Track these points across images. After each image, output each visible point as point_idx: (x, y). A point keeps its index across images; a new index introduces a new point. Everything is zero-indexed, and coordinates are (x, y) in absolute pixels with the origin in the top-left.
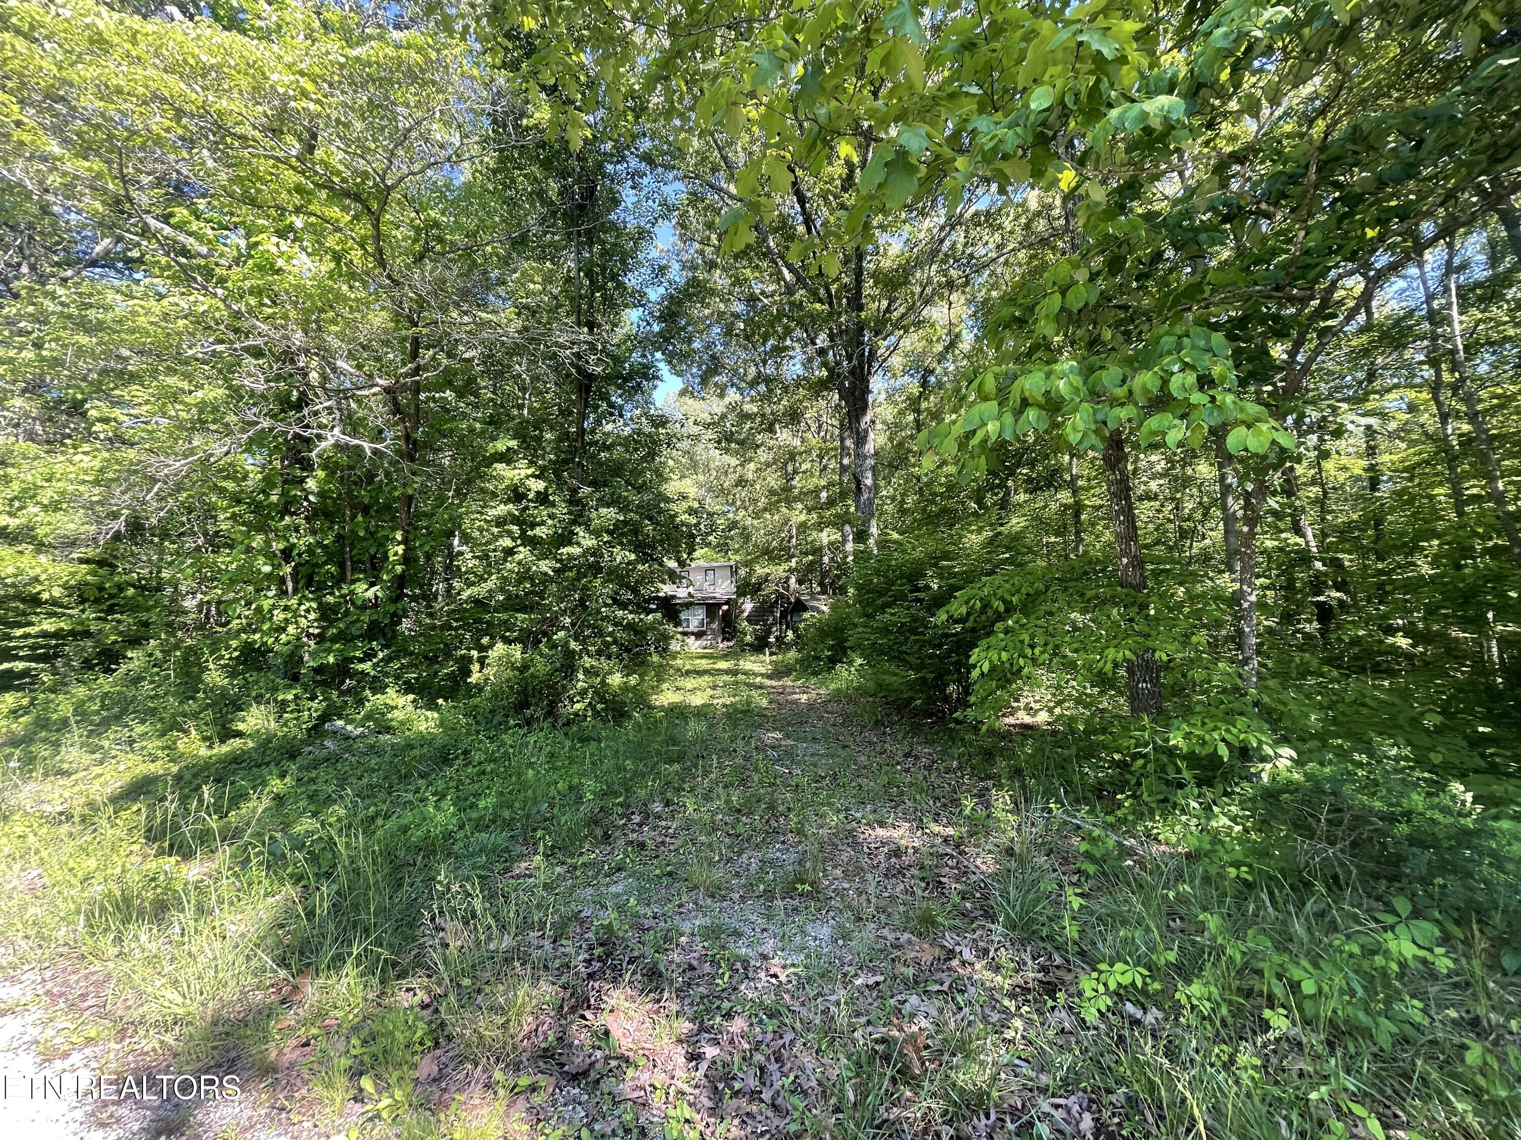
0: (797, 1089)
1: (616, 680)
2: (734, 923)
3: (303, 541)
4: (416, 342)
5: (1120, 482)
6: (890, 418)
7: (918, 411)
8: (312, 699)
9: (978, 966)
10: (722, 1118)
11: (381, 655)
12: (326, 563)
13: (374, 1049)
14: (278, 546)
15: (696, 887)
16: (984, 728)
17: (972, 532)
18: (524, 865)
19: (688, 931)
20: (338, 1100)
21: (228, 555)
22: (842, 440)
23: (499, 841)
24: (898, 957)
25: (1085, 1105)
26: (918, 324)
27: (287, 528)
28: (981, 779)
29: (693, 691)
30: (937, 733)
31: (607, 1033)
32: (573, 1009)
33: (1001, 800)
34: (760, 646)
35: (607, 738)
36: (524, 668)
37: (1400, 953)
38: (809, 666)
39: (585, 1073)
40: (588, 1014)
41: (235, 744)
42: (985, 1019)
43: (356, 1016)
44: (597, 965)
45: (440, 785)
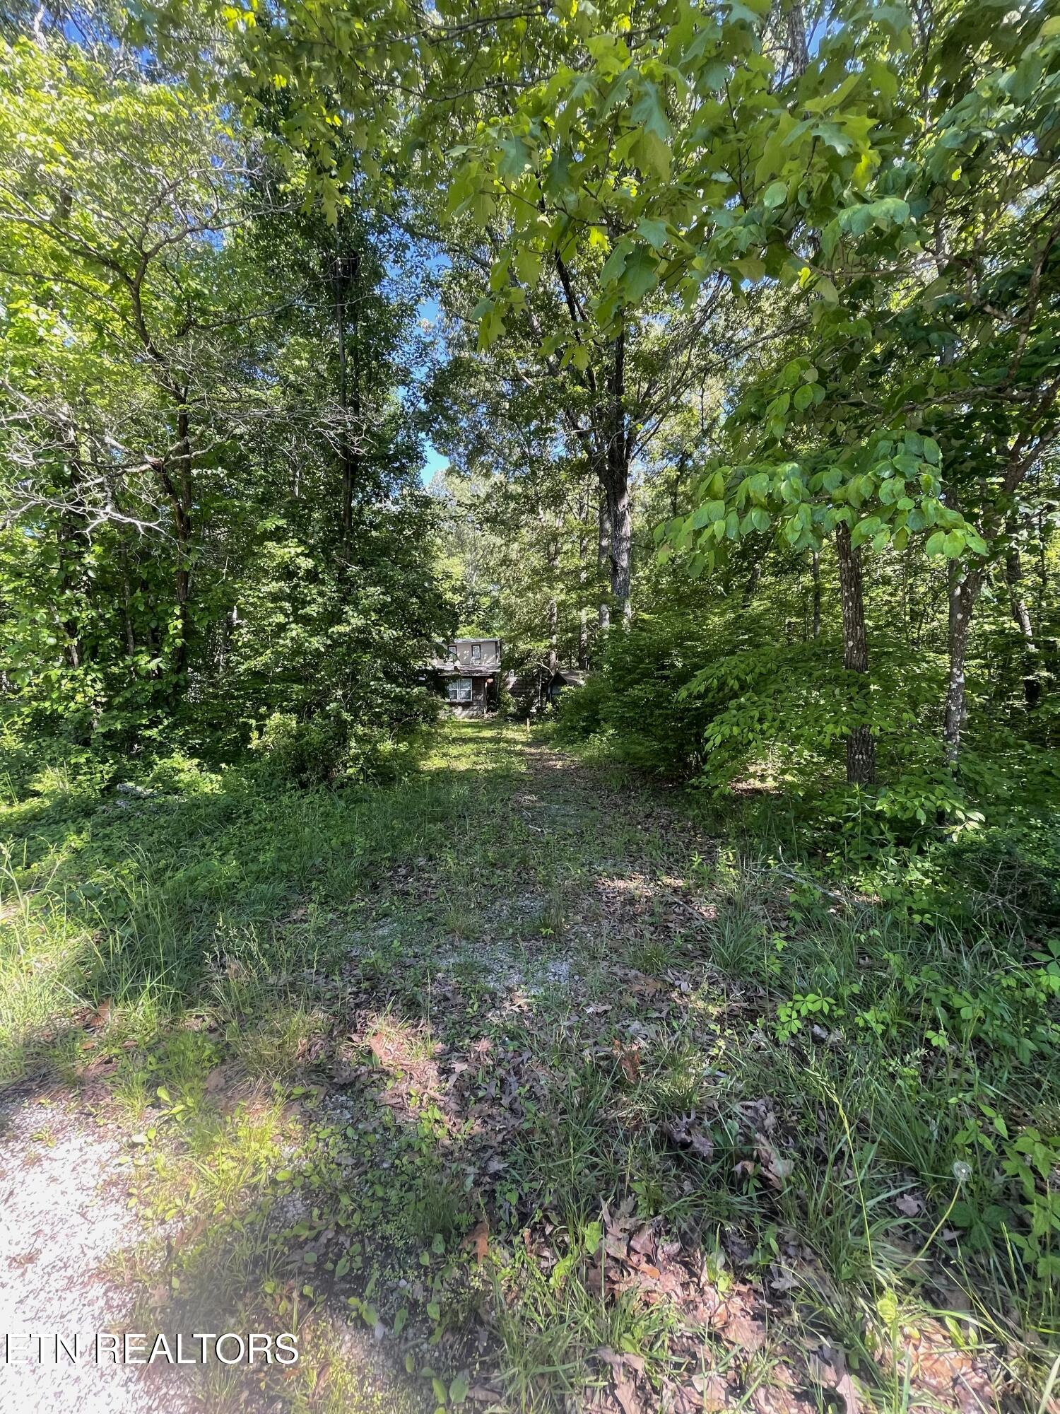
0: (532, 1096)
1: (387, 746)
2: (485, 962)
3: (85, 615)
4: (185, 420)
5: (851, 570)
6: (648, 501)
7: (675, 495)
8: (104, 762)
9: (693, 998)
10: (467, 1119)
11: (166, 722)
12: (108, 636)
13: (169, 1065)
14: (60, 619)
15: (453, 931)
16: (716, 793)
17: (715, 614)
18: (301, 912)
19: (444, 968)
20: (138, 1106)
21: (15, 626)
22: (602, 523)
23: (278, 890)
24: (626, 990)
25: (770, 1106)
26: (677, 408)
27: (68, 602)
28: (711, 838)
29: (458, 757)
30: (676, 797)
31: (370, 1052)
32: (342, 1033)
33: (726, 856)
34: (521, 716)
35: (377, 801)
36: (299, 736)
37: (1048, 986)
38: (566, 735)
39: (352, 1084)
40: (354, 1037)
41: (33, 802)
42: (694, 1040)
43: (152, 1038)
44: (363, 997)
45: (225, 841)
